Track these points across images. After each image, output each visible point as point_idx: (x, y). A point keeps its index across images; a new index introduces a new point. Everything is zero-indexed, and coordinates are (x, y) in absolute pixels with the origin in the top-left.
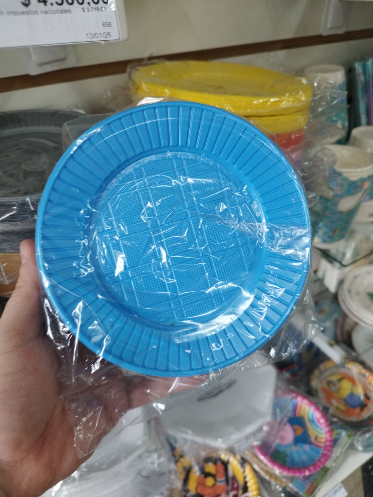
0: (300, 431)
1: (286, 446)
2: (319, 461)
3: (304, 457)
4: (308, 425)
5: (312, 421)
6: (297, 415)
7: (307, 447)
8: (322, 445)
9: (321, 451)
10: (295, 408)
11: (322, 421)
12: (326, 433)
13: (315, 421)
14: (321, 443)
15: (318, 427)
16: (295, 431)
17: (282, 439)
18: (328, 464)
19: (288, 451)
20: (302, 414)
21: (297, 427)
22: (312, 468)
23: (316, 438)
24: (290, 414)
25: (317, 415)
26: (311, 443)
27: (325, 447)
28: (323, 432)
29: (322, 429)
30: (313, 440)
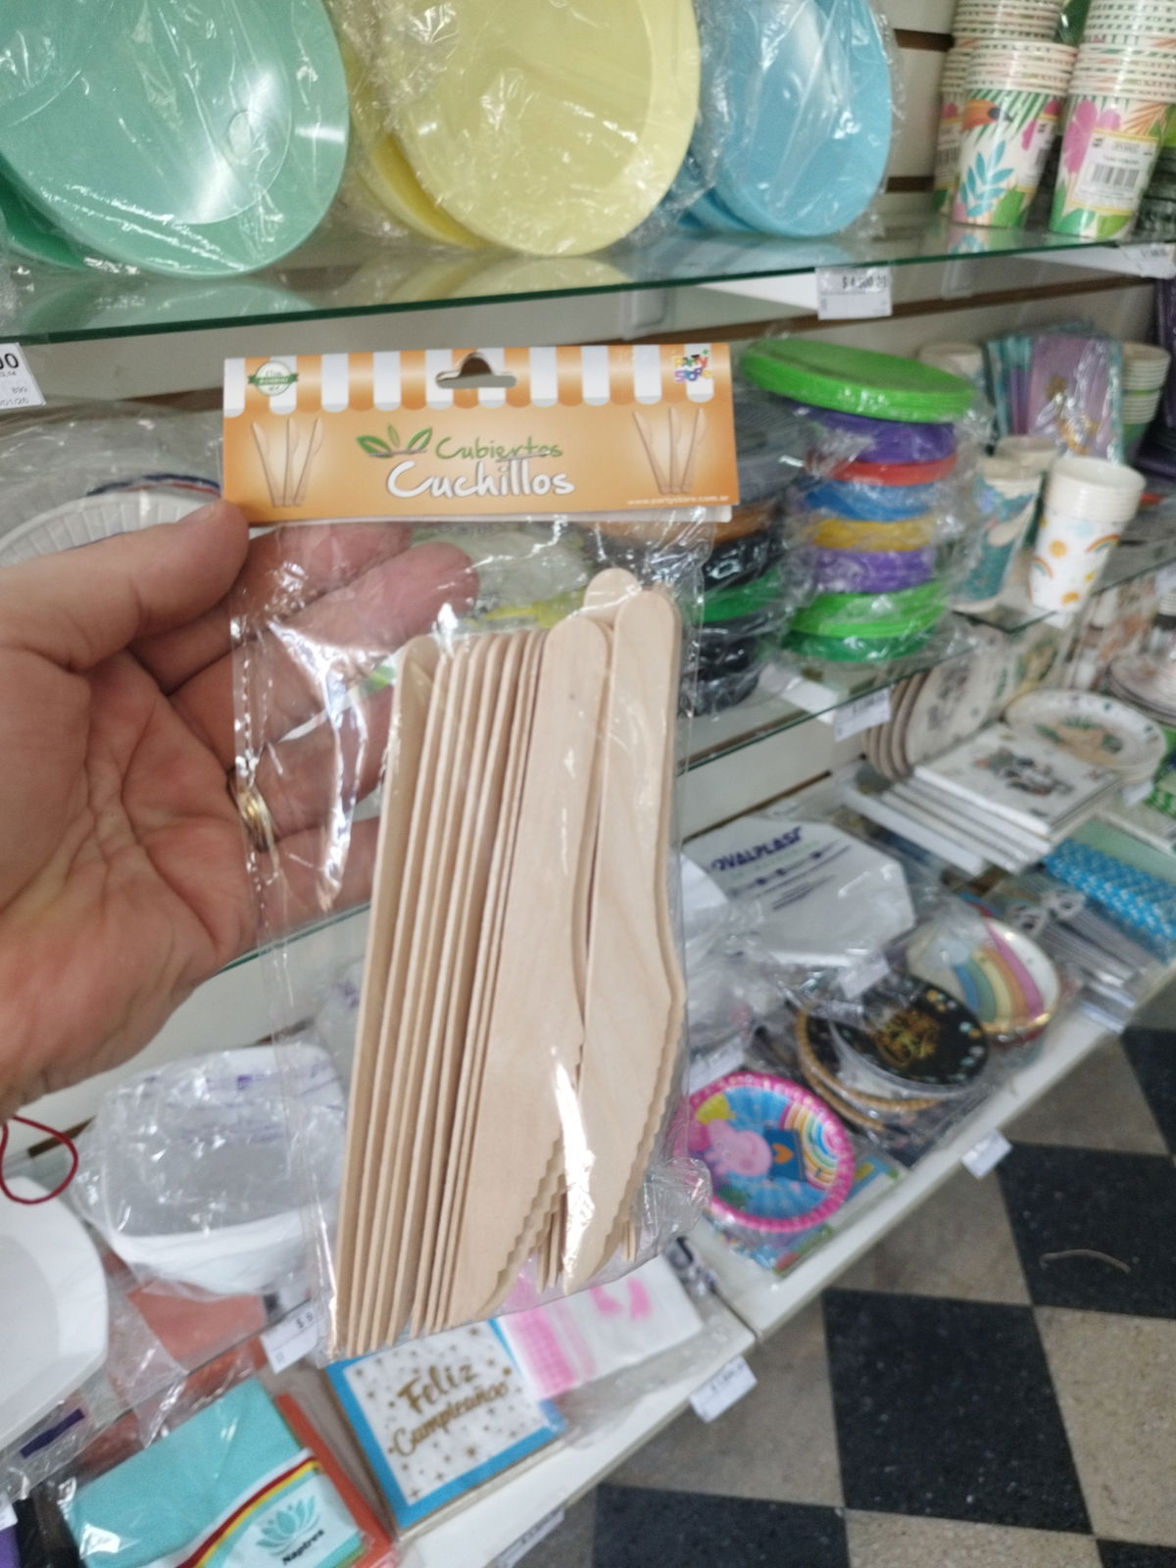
0: (785, 1155)
1: (750, 1179)
2: (817, 1211)
3: (786, 1203)
4: (806, 1145)
5: (815, 1141)
6: (787, 1126)
7: (795, 1187)
8: (828, 1185)
9: (824, 1196)
10: (786, 1110)
11: (837, 1140)
12: (842, 1162)
13: (824, 1140)
14: (827, 1181)
15: (826, 1152)
16: (774, 1154)
17: (747, 1164)
18: (834, 1220)
19: (753, 1189)
20: (796, 1125)
21: (778, 1147)
22: (796, 1219)
23: (820, 1170)
24: (773, 1123)
25: (829, 1127)
26: (805, 1180)
27: (835, 1190)
28: (835, 1161)
29: (833, 1157)
30: (811, 1175)
